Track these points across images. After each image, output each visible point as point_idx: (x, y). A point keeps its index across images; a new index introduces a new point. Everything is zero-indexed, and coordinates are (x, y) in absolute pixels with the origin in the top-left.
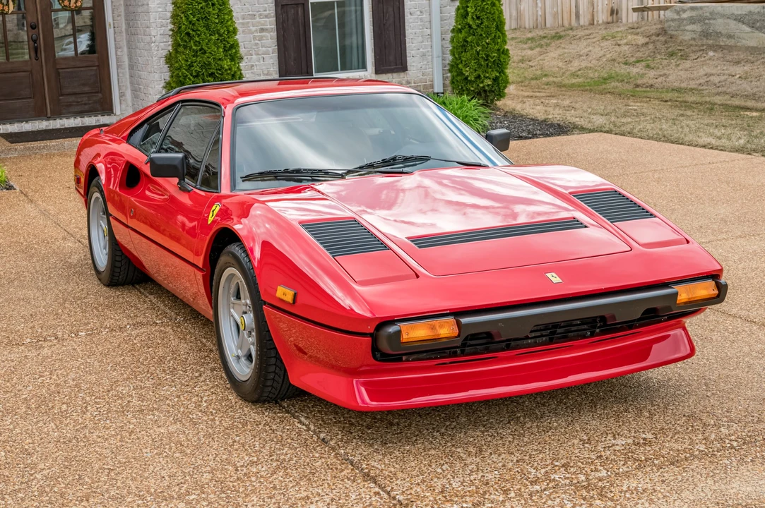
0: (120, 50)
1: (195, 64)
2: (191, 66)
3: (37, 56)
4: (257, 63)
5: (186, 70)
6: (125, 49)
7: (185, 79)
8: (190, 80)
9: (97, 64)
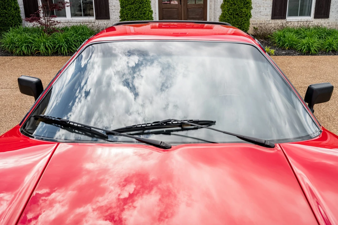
0: (211, 2)
1: (231, 9)
2: (229, 10)
3: (180, 3)
4: (263, 11)
5: (227, 11)
6: (213, 2)
7: (226, 15)
8: (228, 15)
9: (203, 7)
